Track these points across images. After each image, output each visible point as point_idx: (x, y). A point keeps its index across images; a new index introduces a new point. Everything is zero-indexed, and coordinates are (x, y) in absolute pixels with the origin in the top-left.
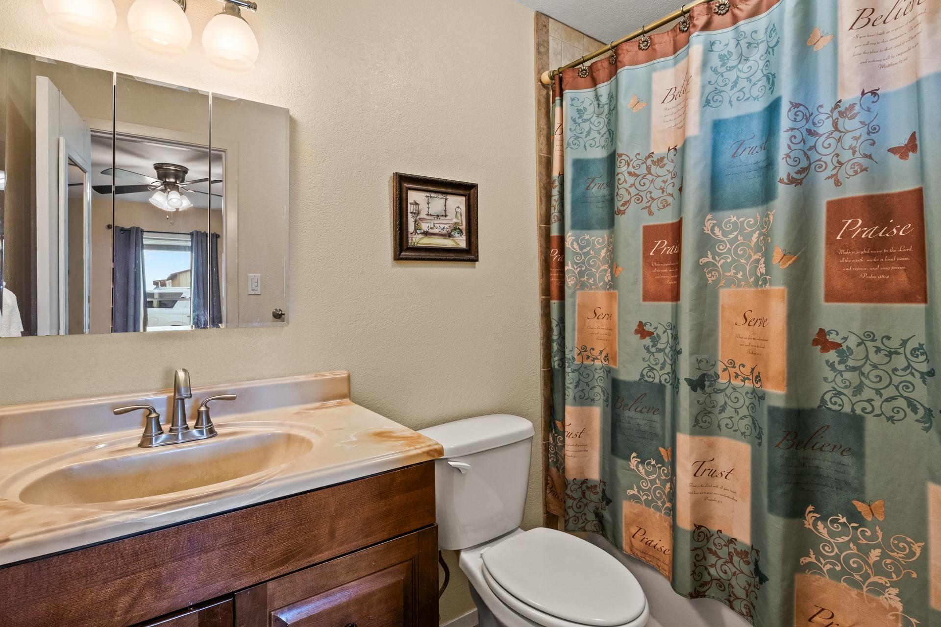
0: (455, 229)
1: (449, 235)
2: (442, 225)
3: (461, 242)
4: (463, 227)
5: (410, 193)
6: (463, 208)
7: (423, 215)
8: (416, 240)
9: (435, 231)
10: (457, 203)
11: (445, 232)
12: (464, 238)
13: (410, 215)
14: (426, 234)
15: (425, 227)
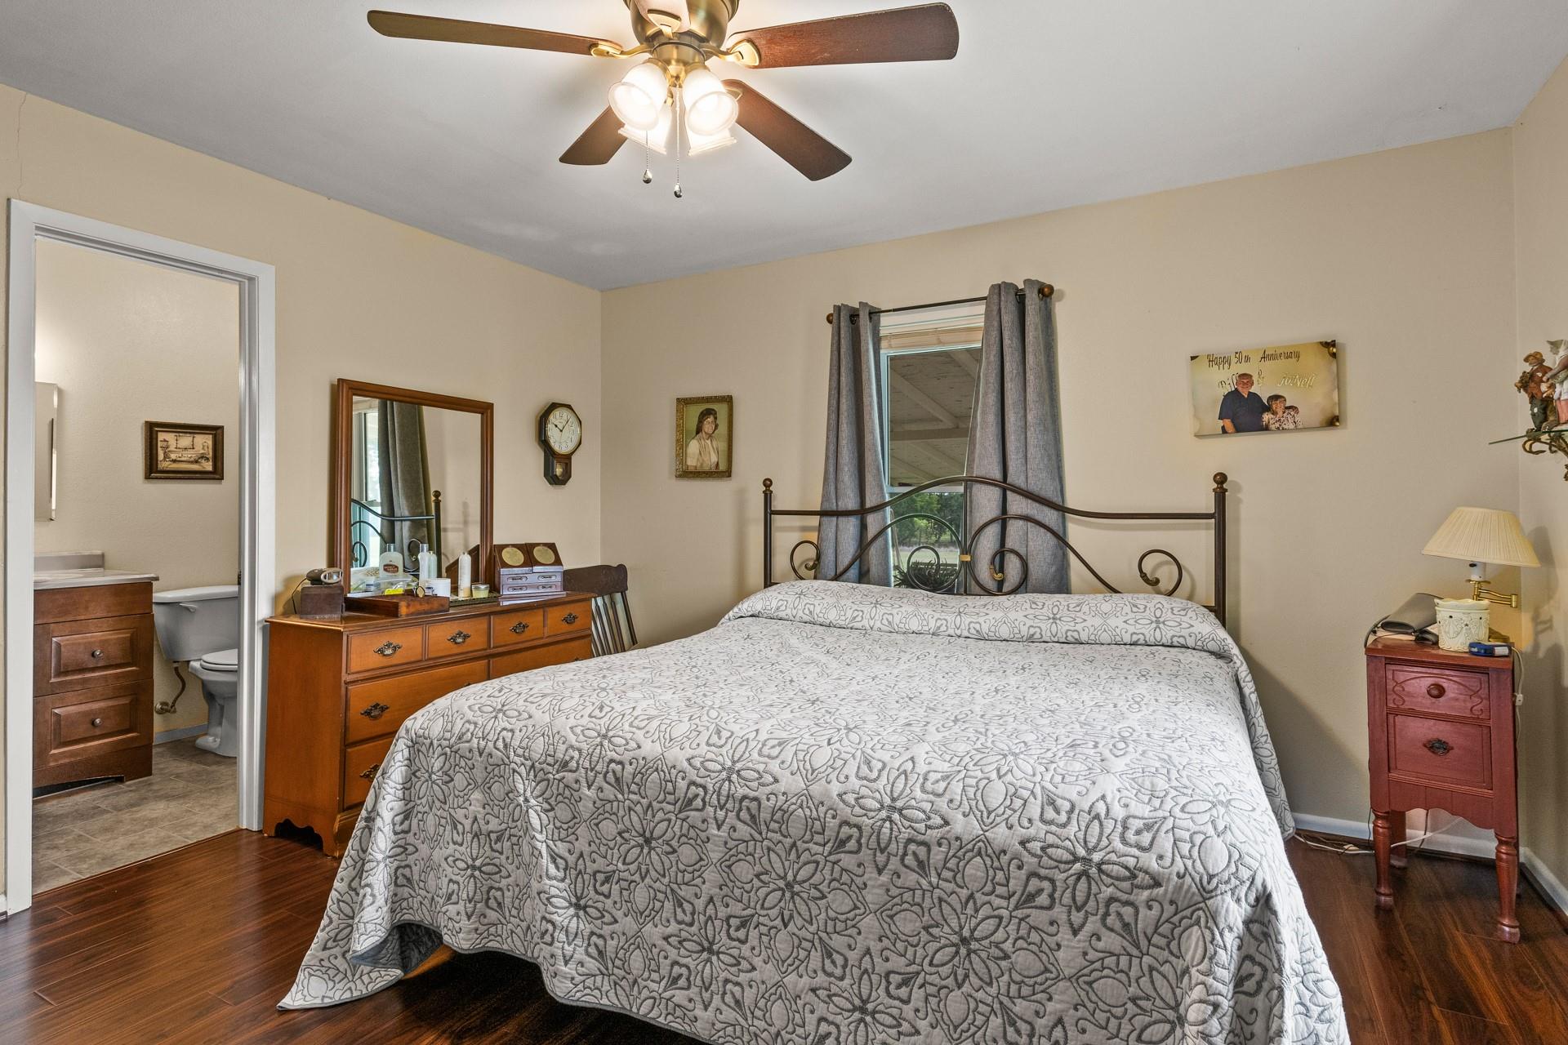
0: (202, 457)
1: (196, 462)
2: (189, 455)
3: (208, 466)
4: (210, 455)
5: (159, 434)
6: (210, 443)
7: (172, 448)
8: (164, 465)
9: (183, 459)
10: (204, 442)
11: (192, 459)
12: (211, 463)
13: (159, 449)
14: (174, 461)
15: (173, 456)
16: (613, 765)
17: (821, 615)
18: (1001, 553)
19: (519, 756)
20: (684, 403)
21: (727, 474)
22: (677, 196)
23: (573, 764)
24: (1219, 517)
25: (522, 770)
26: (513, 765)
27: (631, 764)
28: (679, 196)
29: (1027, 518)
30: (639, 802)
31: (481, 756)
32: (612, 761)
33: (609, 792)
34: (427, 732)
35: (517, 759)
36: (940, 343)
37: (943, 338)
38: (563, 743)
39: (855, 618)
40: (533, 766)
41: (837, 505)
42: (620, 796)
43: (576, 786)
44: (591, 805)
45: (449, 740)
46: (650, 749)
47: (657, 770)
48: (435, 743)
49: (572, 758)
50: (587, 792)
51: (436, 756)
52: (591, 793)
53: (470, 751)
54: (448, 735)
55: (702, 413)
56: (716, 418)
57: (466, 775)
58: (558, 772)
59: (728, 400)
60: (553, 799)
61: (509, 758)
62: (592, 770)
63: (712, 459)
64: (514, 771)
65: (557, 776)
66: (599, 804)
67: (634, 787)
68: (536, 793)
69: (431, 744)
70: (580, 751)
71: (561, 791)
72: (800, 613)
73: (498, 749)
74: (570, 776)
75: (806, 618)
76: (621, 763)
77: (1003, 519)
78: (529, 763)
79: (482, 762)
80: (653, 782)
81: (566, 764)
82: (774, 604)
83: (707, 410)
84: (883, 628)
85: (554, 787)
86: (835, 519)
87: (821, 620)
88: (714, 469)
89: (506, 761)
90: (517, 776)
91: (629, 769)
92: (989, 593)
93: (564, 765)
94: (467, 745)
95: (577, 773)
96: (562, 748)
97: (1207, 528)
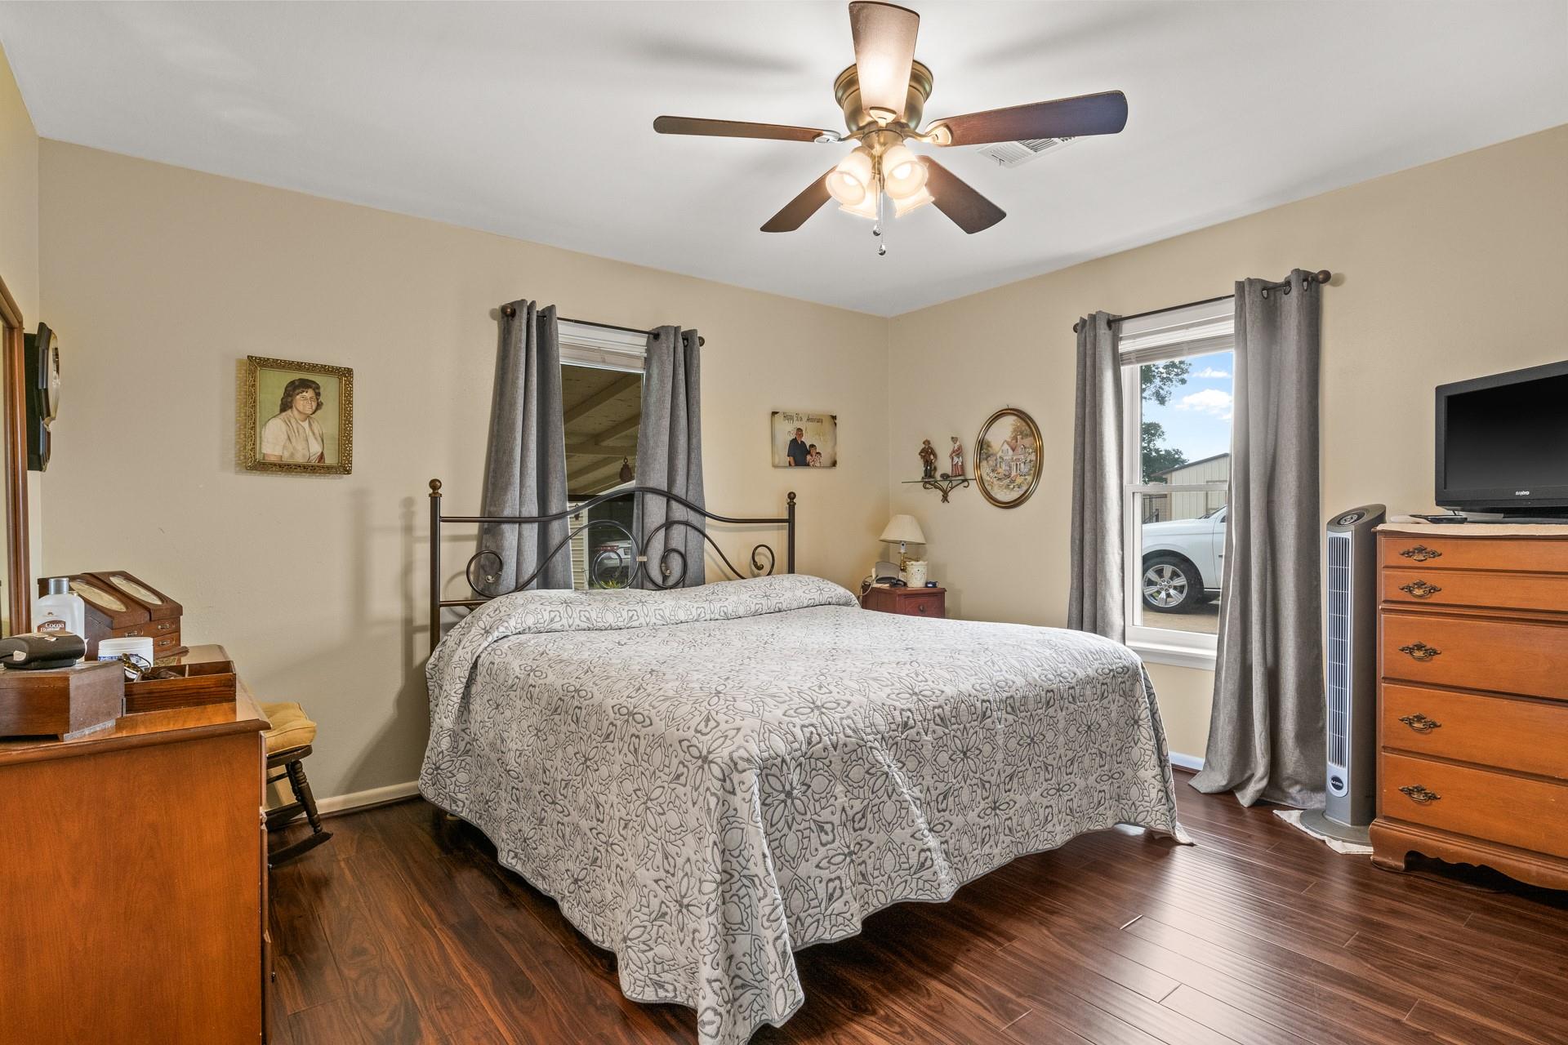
16: (936, 711)
17: (600, 620)
18: (668, 551)
19: (869, 734)
20: (257, 364)
21: (344, 468)
22: (876, 234)
23: (911, 722)
24: (791, 521)
25: (877, 744)
26: (869, 744)
27: (946, 705)
28: (878, 235)
29: (686, 524)
30: (958, 729)
31: (835, 750)
32: (934, 708)
33: (940, 730)
34: (771, 752)
35: (871, 738)
36: (604, 362)
37: (608, 358)
38: (895, 710)
39: (631, 617)
40: (883, 738)
41: (520, 512)
42: (947, 731)
43: (918, 738)
44: (931, 747)
45: (800, 749)
46: (950, 691)
47: (963, 702)
48: (788, 758)
49: (908, 718)
50: (927, 738)
51: (792, 771)
52: (929, 738)
53: (825, 749)
54: (796, 746)
55: (292, 383)
56: (318, 394)
57: (826, 774)
58: (902, 734)
59: (345, 374)
60: (903, 756)
61: (863, 740)
62: (925, 720)
63: (310, 449)
64: (871, 748)
65: (903, 737)
66: (935, 742)
67: (953, 720)
68: (891, 758)
69: (783, 761)
70: (910, 710)
71: (908, 747)
72: (577, 622)
73: (849, 737)
74: (913, 731)
75: (585, 625)
76: (940, 707)
77: (669, 524)
78: (879, 736)
79: (839, 755)
80: (964, 710)
81: (906, 724)
82: (547, 616)
83: (301, 380)
84: (658, 622)
85: (903, 746)
86: (517, 525)
87: (600, 625)
88: (314, 461)
89: (862, 743)
90: (875, 752)
91: (947, 708)
92: (659, 588)
93: (905, 725)
94: (820, 745)
95: (916, 727)
96: (897, 713)
97: (783, 528)
